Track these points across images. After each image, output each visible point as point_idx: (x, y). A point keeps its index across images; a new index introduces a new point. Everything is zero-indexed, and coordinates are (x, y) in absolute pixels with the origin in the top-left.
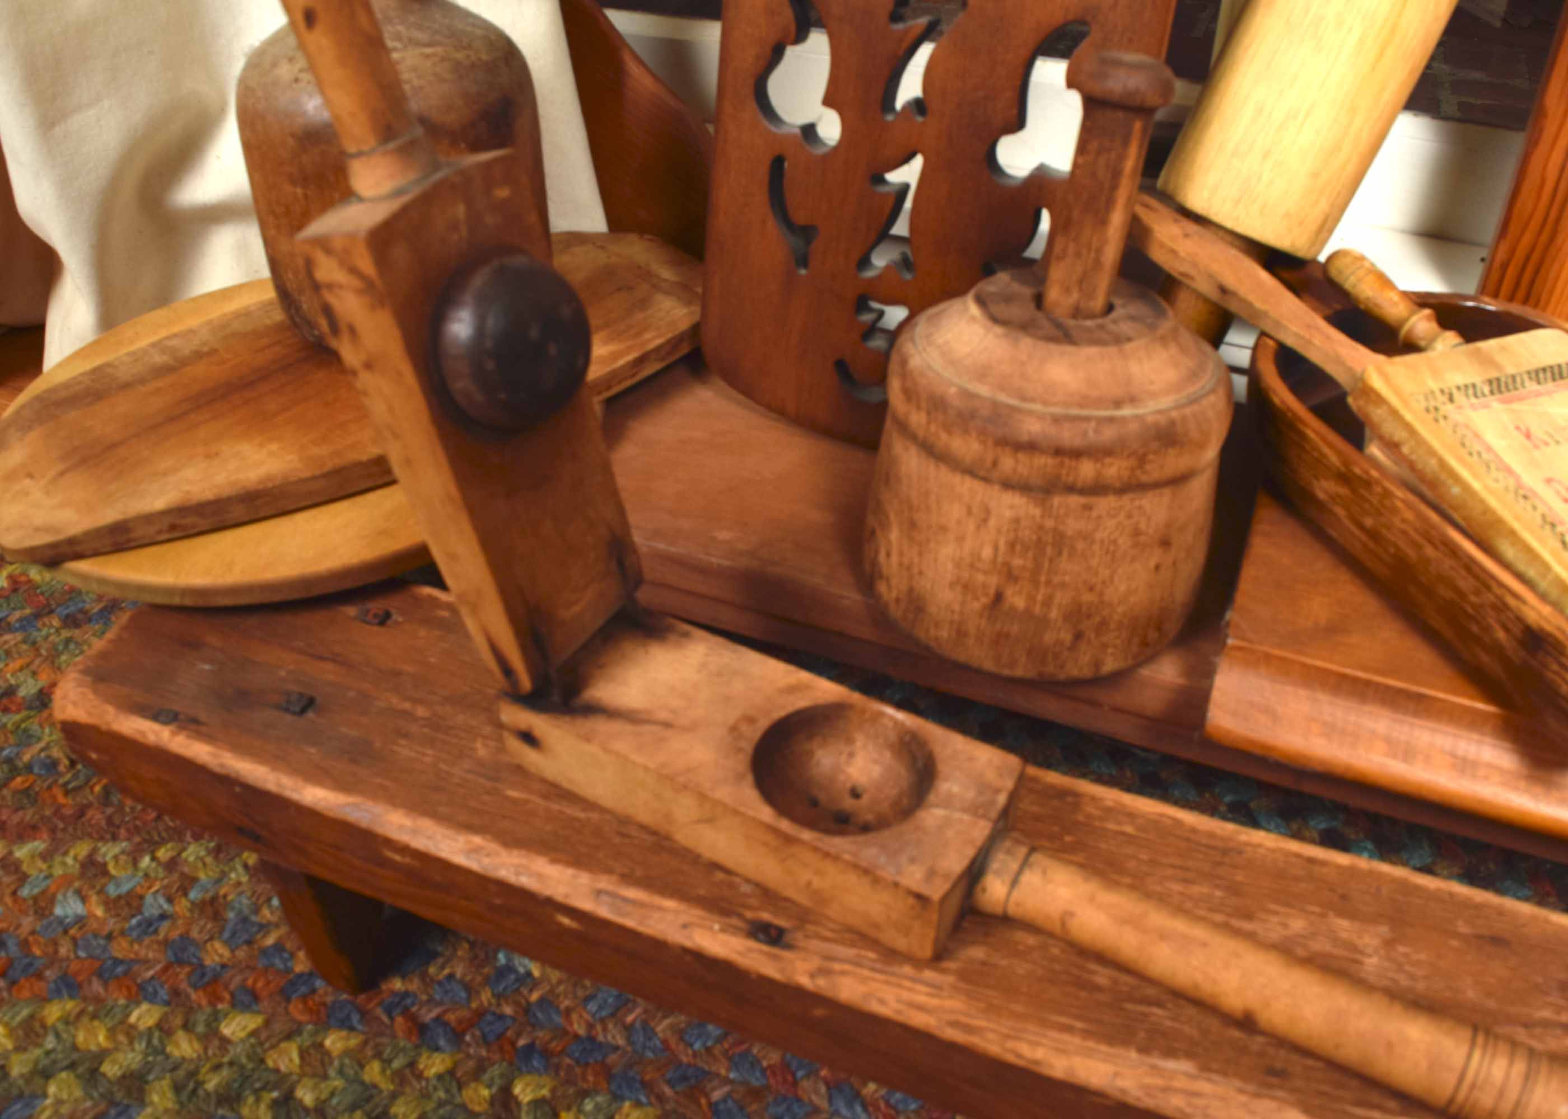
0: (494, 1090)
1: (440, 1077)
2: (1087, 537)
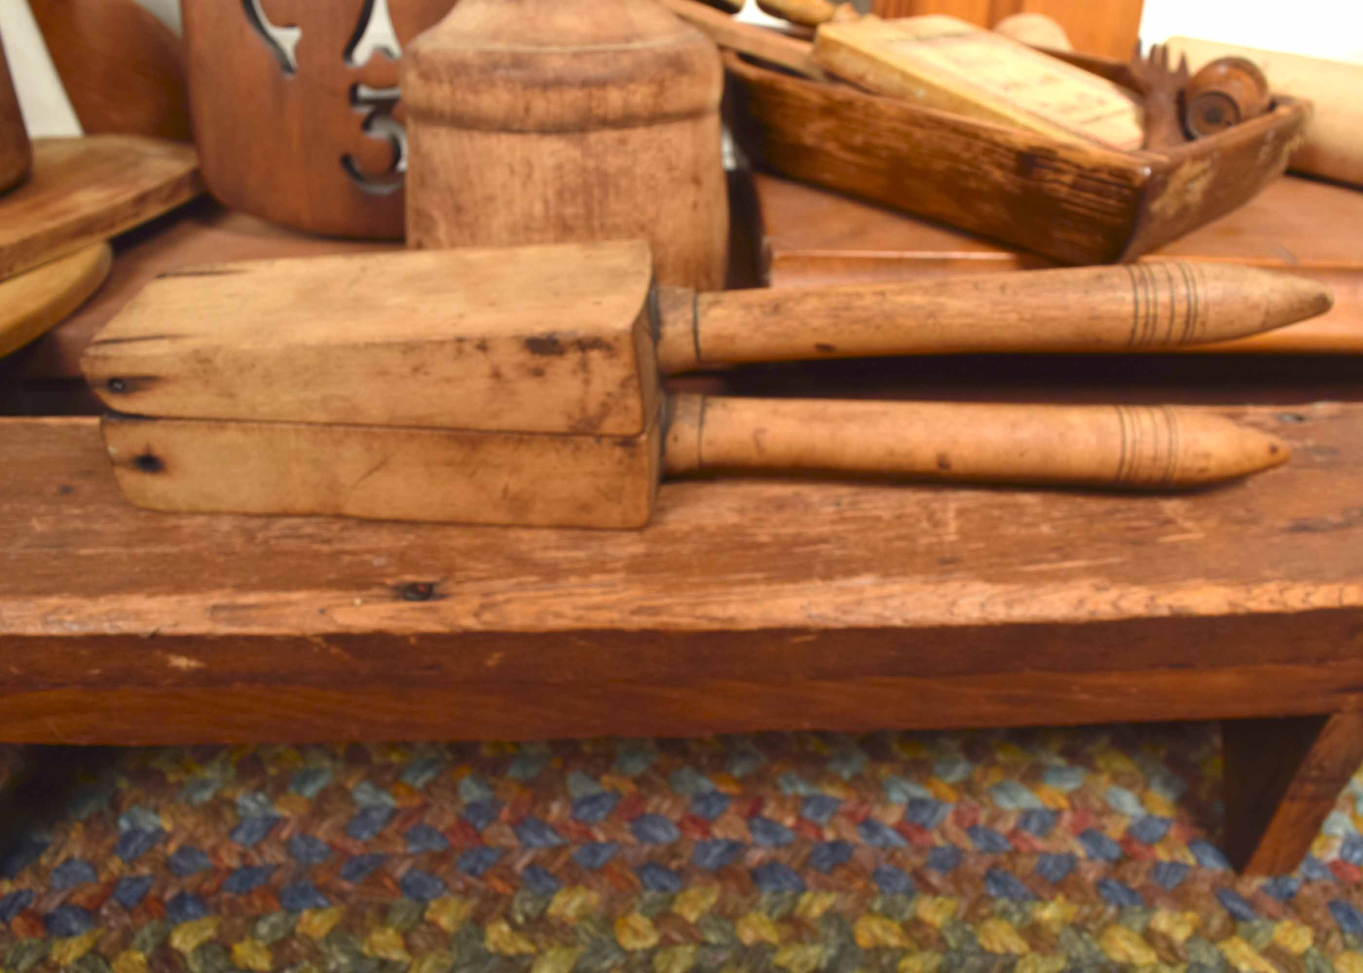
0: (150, 950)
1: (81, 960)
2: (626, 172)
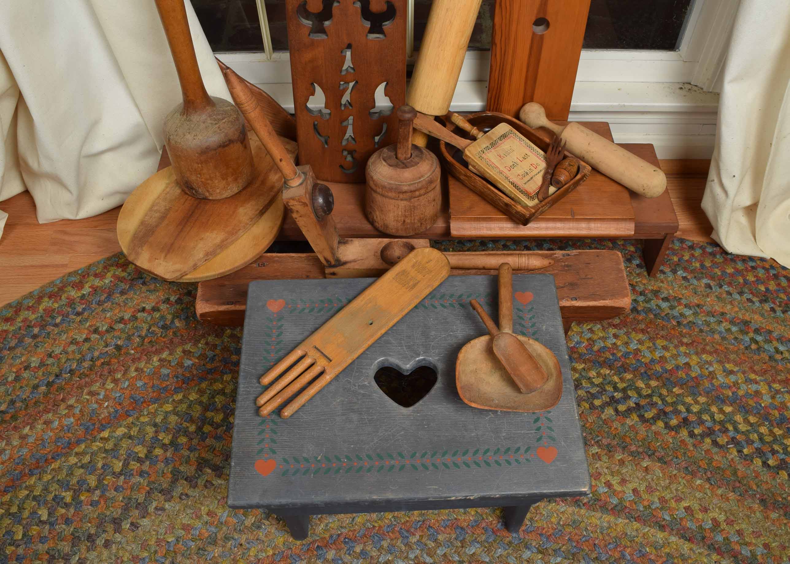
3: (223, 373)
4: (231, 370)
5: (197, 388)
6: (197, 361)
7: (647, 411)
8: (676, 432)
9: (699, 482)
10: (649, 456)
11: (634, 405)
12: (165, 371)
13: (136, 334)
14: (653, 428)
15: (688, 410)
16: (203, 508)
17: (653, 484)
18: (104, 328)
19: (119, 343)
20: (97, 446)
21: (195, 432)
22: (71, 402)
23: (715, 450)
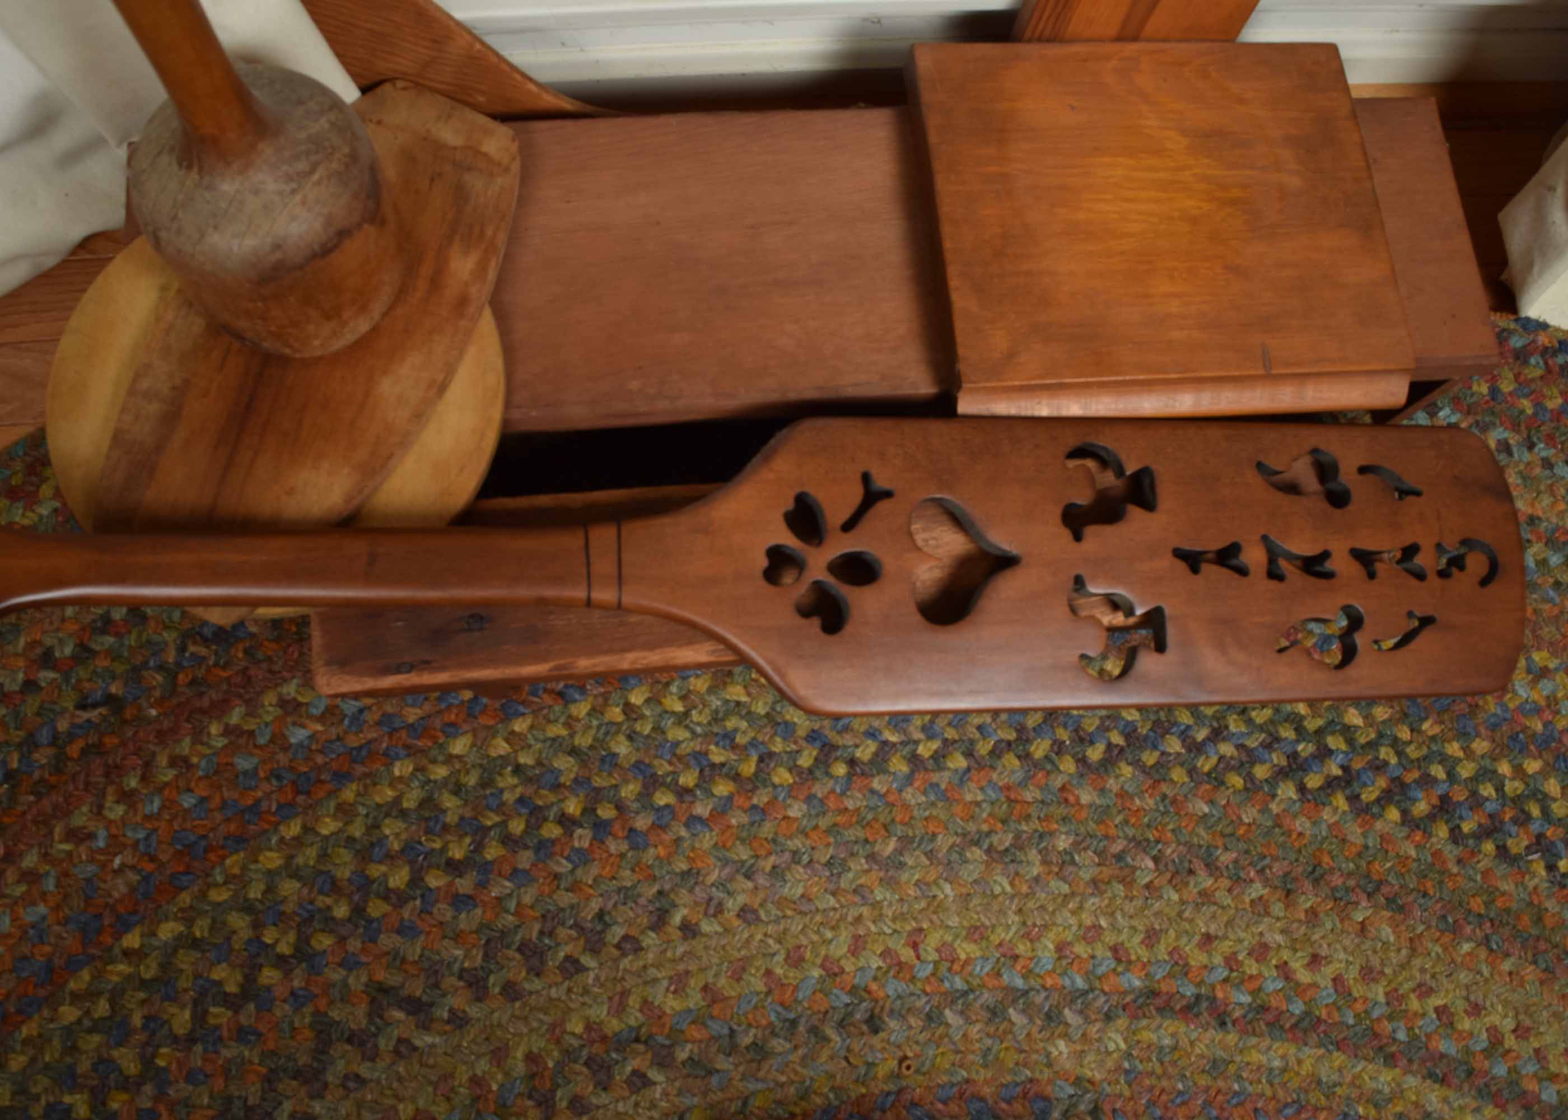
1: (589, 714)
3: (389, 758)
4: (407, 747)
5: (332, 804)
6: (319, 727)
7: (1365, 785)
8: (1425, 832)
9: (1466, 947)
10: (1369, 895)
11: (1340, 772)
12: (243, 763)
13: (152, 663)
14: (1379, 825)
15: (1452, 776)
16: (401, 1107)
17: (1375, 962)
18: (68, 651)
19: (113, 690)
20: (120, 974)
21: (349, 920)
22: (30, 860)
23: (1503, 868)
